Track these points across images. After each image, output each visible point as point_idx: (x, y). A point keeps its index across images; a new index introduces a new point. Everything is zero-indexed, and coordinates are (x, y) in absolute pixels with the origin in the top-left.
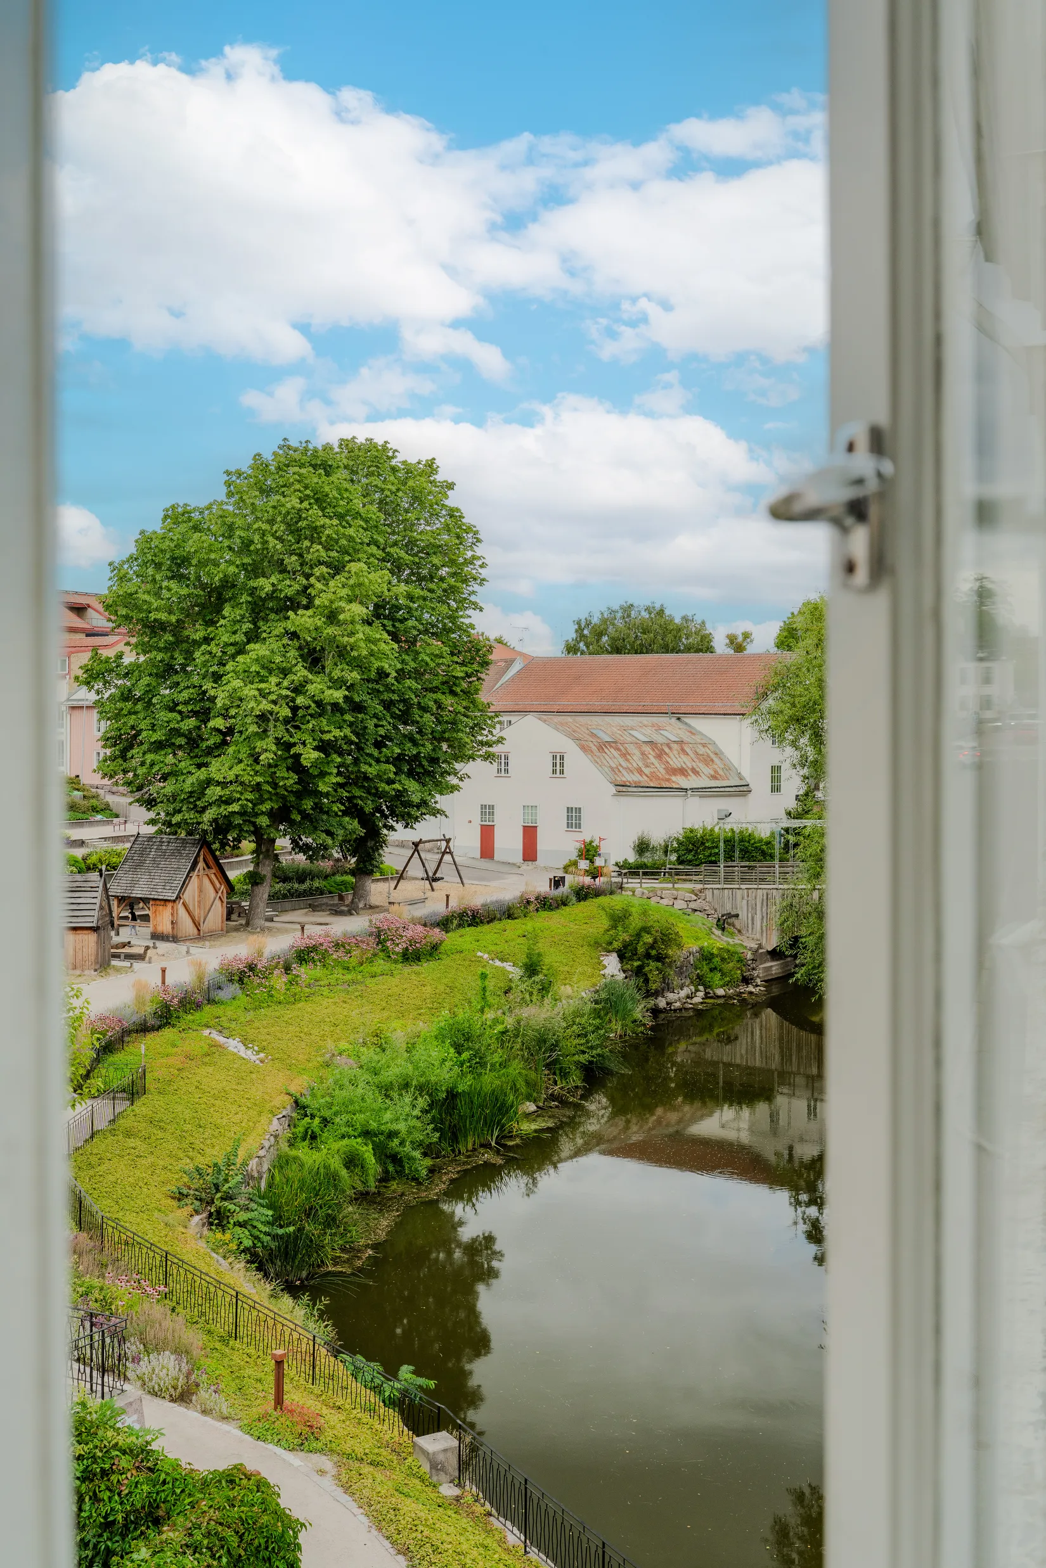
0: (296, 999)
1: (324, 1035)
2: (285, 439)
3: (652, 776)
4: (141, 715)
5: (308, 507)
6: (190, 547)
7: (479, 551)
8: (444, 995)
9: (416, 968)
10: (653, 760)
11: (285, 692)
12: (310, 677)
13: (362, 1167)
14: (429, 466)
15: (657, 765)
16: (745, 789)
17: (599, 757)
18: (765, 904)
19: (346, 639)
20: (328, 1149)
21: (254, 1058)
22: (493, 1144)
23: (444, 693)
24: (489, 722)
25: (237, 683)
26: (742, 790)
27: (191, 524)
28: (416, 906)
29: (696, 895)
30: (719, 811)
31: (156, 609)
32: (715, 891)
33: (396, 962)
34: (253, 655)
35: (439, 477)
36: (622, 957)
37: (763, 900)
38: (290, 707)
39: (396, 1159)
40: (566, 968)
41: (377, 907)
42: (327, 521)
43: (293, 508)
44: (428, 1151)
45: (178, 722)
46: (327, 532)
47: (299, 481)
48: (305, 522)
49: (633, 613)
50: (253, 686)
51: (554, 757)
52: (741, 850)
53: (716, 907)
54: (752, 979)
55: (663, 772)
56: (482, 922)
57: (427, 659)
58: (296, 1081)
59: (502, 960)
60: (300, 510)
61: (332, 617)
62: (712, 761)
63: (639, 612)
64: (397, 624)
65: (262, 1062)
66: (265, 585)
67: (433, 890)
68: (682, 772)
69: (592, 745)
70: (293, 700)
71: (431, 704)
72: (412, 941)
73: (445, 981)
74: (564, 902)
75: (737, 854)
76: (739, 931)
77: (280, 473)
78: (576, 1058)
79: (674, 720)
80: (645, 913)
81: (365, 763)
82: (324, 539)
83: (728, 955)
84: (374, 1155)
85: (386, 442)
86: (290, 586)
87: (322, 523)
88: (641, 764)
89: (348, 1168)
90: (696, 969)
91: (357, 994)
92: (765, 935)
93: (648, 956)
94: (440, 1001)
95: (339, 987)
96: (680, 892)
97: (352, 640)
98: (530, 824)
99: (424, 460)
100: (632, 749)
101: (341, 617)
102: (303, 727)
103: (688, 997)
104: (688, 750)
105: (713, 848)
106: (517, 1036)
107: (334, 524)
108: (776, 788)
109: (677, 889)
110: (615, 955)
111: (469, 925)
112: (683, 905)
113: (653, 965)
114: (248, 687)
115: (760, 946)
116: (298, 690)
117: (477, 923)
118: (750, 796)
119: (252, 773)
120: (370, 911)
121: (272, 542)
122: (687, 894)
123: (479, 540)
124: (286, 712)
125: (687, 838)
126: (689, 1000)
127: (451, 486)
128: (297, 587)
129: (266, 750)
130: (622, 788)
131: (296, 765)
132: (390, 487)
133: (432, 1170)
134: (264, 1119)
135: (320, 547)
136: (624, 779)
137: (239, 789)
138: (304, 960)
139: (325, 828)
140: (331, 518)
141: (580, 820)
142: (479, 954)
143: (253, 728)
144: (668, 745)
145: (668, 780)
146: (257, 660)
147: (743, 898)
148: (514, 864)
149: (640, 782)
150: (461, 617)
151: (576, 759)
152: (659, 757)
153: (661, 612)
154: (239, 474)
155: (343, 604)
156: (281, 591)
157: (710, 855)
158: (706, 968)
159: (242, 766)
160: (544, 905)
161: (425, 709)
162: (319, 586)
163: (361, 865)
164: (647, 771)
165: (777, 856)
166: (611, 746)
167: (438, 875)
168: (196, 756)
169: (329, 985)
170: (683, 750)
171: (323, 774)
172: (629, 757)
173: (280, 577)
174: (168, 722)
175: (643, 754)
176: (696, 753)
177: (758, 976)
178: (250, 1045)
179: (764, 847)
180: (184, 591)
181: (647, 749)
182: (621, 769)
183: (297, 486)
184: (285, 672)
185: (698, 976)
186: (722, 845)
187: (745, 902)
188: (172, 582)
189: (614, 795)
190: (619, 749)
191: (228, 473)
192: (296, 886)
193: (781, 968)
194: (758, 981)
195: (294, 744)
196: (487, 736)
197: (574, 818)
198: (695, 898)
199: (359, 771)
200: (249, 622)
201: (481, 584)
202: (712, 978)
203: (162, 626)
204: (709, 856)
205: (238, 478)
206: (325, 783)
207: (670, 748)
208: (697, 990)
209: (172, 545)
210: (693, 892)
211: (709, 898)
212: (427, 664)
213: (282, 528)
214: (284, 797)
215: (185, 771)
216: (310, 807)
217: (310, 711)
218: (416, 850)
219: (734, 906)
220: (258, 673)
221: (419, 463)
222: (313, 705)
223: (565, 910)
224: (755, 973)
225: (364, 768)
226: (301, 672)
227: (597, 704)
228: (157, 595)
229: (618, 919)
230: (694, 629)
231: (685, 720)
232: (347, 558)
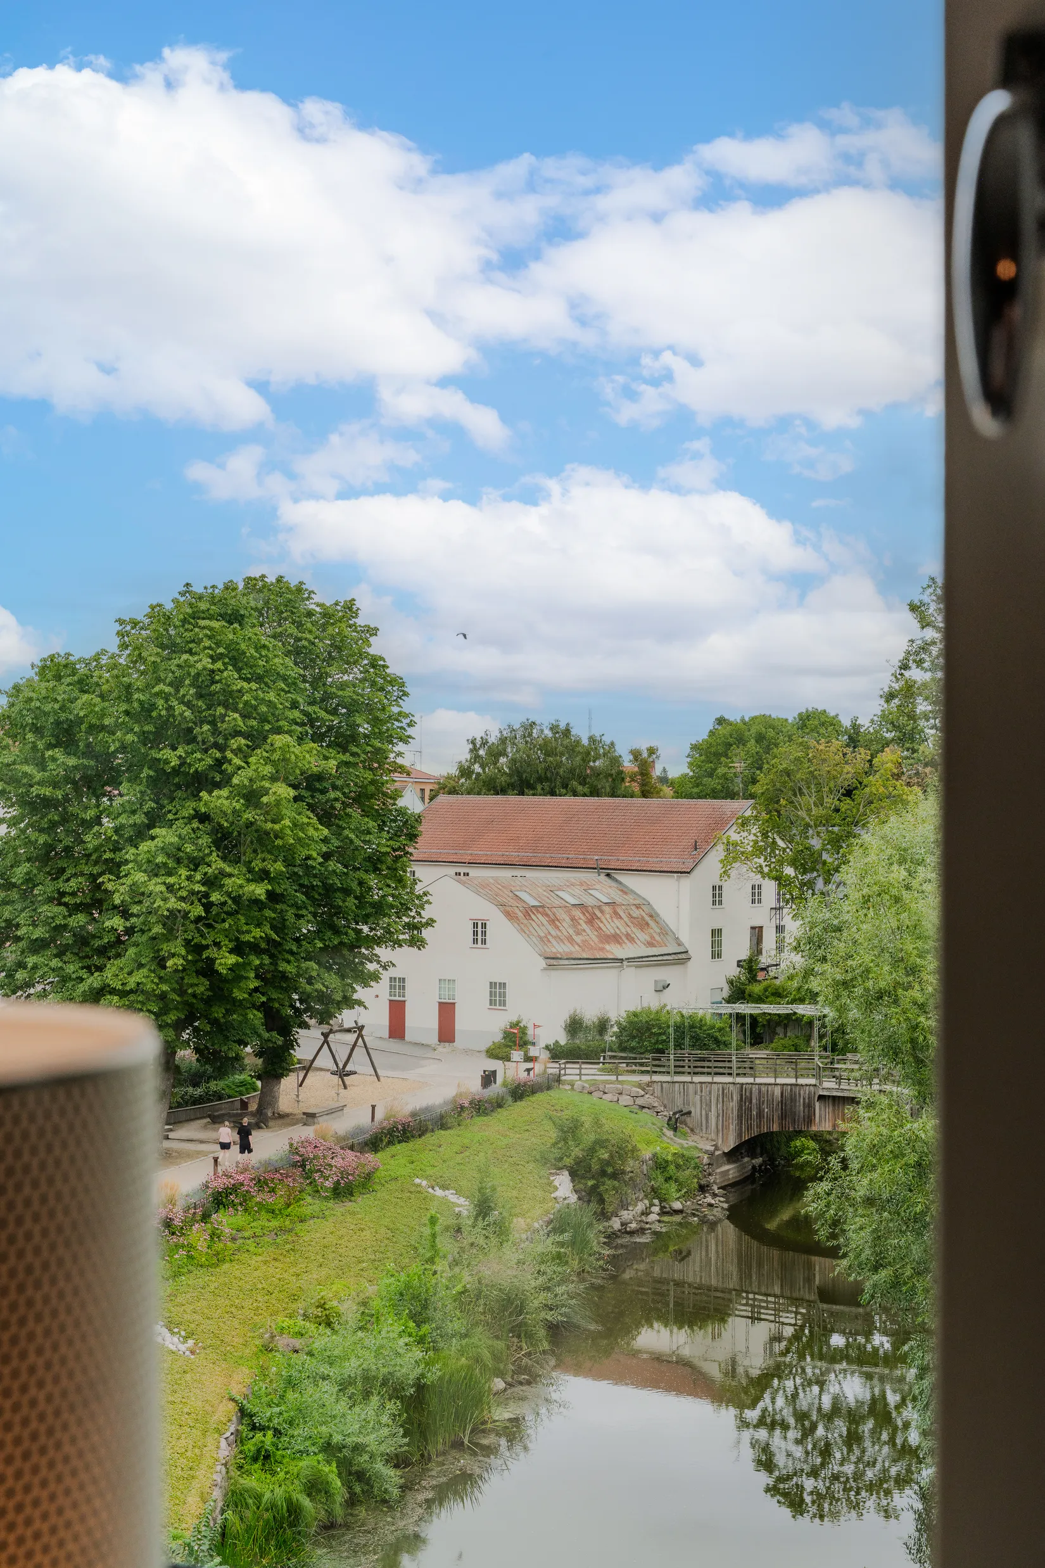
0: (219, 1259)
1: (258, 1308)
2: (188, 585)
3: (585, 945)
4: (19, 906)
5: (222, 668)
6: (78, 709)
7: (406, 705)
8: (386, 1242)
9: (350, 1206)
10: (584, 926)
11: (198, 887)
12: (228, 870)
13: (326, 1493)
14: (349, 608)
15: (588, 931)
16: (683, 956)
17: (526, 926)
18: (721, 1099)
19: (269, 825)
20: (287, 1473)
21: (182, 1347)
22: (466, 1442)
23: (366, 871)
24: (417, 902)
25: (140, 877)
26: (681, 958)
27: (76, 678)
28: (333, 1115)
29: (643, 1089)
30: (656, 981)
31: (38, 784)
32: (664, 1085)
33: (326, 1198)
34: (158, 842)
35: (360, 621)
36: (573, 1174)
37: (718, 1095)
38: (203, 905)
39: (360, 1476)
40: (515, 1193)
41: (287, 1115)
42: (245, 684)
43: (205, 669)
44: (398, 1461)
45: (65, 917)
46: (245, 698)
47: (210, 638)
48: (219, 686)
49: (535, 731)
50: (159, 880)
51: (475, 925)
52: (692, 1037)
53: (665, 1102)
54: (708, 1186)
55: (596, 940)
56: (413, 1137)
57: (352, 836)
58: (236, 1377)
59: (444, 1187)
60: (213, 671)
61: (252, 797)
62: (647, 924)
63: (542, 731)
64: (317, 795)
65: (192, 1352)
66: (171, 757)
67: (345, 1087)
68: (615, 938)
69: (517, 911)
70: (206, 895)
71: (354, 885)
72: (344, 1173)
73: (386, 1221)
74: (499, 1104)
75: (687, 1041)
76: (692, 1130)
77: (187, 626)
78: (543, 1315)
79: (603, 877)
80: (597, 1123)
81: (283, 960)
82: (241, 706)
83: (683, 1161)
84: (340, 1475)
85: (301, 583)
86: (201, 760)
87: (239, 687)
88: (571, 931)
89: (309, 1495)
90: (650, 1180)
91: (288, 1247)
92: (720, 1135)
93: (603, 1173)
94: (382, 1249)
95: (266, 1239)
96: (625, 1086)
97: (277, 827)
98: (447, 1001)
99: (342, 600)
100: (562, 914)
101: (265, 799)
102: (216, 925)
103: (643, 1214)
104: (621, 913)
105: (660, 1034)
106: (478, 1297)
107: (254, 688)
108: (716, 954)
109: (621, 1083)
110: (566, 1173)
111: (400, 1142)
112: (629, 1101)
113: (609, 1183)
114: (153, 882)
115: (717, 1148)
116: (212, 882)
117: (408, 1138)
118: (690, 963)
119: (156, 980)
120: (280, 1122)
121: (179, 708)
122: (634, 1089)
123: (406, 694)
124: (198, 910)
125: (631, 1023)
126: (644, 1218)
127: (374, 631)
128: (210, 761)
129: (173, 955)
130: (553, 961)
131: (208, 970)
132: (309, 636)
133: (404, 1488)
134: (210, 1441)
135: (236, 715)
136: (554, 950)
137: (140, 998)
138: (222, 1203)
139: (238, 1037)
140: (248, 680)
141: (505, 997)
142: (417, 1181)
143: (157, 929)
144: (599, 908)
145: (602, 949)
146: (163, 848)
147: (696, 1093)
148: (427, 1046)
149: (571, 953)
150: (387, 782)
151: (500, 927)
152: (591, 921)
153: (567, 732)
154: (135, 624)
155: (267, 784)
156: (190, 765)
157: (657, 1042)
158: (661, 1179)
159: (144, 971)
160: (479, 1109)
161: (347, 891)
162: (237, 761)
163: (270, 1067)
164: (578, 939)
165: (734, 1044)
166: (538, 911)
167: (348, 1068)
168: (87, 957)
169: (255, 1236)
170: (616, 913)
171: (239, 978)
172: (557, 923)
173: (189, 748)
174: (53, 918)
175: (573, 919)
176: (630, 916)
177: (715, 1182)
178: (176, 1330)
179: (717, 1034)
180: (72, 761)
181: (577, 913)
182: (549, 937)
183: (207, 643)
184: (195, 863)
185: (653, 1189)
186: (671, 1030)
187: (698, 1097)
188: (57, 750)
189: (545, 969)
190: (547, 915)
191: (121, 622)
192: (190, 1089)
193: (738, 1171)
194: (715, 1187)
195: (207, 947)
196: (414, 918)
197: (498, 994)
198: (643, 1093)
199: (276, 970)
200: (150, 800)
201: (406, 743)
202: (667, 1190)
203: (47, 803)
204: (655, 1044)
205: (133, 628)
206: (240, 989)
207: (602, 912)
208: (652, 1205)
209: (57, 706)
210: (640, 1086)
211: (658, 1092)
212: (352, 841)
213: (191, 692)
214: (191, 1005)
215: (74, 976)
216: (221, 1015)
217: (225, 909)
218: (326, 1041)
219: (686, 1102)
220: (165, 864)
221: (336, 604)
222: (230, 902)
223: (502, 1113)
224: (712, 1179)
225: (283, 966)
226: (217, 864)
227: (514, 856)
228: (42, 765)
229: (570, 1131)
230: (602, 751)
231: (616, 876)
232: (267, 727)
